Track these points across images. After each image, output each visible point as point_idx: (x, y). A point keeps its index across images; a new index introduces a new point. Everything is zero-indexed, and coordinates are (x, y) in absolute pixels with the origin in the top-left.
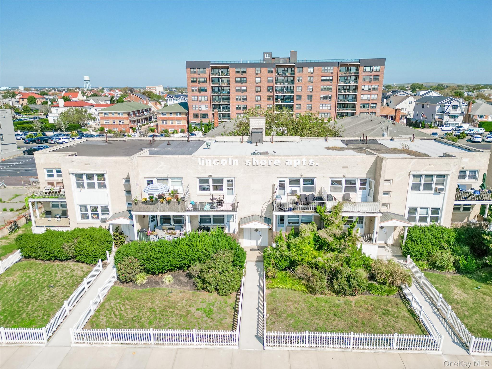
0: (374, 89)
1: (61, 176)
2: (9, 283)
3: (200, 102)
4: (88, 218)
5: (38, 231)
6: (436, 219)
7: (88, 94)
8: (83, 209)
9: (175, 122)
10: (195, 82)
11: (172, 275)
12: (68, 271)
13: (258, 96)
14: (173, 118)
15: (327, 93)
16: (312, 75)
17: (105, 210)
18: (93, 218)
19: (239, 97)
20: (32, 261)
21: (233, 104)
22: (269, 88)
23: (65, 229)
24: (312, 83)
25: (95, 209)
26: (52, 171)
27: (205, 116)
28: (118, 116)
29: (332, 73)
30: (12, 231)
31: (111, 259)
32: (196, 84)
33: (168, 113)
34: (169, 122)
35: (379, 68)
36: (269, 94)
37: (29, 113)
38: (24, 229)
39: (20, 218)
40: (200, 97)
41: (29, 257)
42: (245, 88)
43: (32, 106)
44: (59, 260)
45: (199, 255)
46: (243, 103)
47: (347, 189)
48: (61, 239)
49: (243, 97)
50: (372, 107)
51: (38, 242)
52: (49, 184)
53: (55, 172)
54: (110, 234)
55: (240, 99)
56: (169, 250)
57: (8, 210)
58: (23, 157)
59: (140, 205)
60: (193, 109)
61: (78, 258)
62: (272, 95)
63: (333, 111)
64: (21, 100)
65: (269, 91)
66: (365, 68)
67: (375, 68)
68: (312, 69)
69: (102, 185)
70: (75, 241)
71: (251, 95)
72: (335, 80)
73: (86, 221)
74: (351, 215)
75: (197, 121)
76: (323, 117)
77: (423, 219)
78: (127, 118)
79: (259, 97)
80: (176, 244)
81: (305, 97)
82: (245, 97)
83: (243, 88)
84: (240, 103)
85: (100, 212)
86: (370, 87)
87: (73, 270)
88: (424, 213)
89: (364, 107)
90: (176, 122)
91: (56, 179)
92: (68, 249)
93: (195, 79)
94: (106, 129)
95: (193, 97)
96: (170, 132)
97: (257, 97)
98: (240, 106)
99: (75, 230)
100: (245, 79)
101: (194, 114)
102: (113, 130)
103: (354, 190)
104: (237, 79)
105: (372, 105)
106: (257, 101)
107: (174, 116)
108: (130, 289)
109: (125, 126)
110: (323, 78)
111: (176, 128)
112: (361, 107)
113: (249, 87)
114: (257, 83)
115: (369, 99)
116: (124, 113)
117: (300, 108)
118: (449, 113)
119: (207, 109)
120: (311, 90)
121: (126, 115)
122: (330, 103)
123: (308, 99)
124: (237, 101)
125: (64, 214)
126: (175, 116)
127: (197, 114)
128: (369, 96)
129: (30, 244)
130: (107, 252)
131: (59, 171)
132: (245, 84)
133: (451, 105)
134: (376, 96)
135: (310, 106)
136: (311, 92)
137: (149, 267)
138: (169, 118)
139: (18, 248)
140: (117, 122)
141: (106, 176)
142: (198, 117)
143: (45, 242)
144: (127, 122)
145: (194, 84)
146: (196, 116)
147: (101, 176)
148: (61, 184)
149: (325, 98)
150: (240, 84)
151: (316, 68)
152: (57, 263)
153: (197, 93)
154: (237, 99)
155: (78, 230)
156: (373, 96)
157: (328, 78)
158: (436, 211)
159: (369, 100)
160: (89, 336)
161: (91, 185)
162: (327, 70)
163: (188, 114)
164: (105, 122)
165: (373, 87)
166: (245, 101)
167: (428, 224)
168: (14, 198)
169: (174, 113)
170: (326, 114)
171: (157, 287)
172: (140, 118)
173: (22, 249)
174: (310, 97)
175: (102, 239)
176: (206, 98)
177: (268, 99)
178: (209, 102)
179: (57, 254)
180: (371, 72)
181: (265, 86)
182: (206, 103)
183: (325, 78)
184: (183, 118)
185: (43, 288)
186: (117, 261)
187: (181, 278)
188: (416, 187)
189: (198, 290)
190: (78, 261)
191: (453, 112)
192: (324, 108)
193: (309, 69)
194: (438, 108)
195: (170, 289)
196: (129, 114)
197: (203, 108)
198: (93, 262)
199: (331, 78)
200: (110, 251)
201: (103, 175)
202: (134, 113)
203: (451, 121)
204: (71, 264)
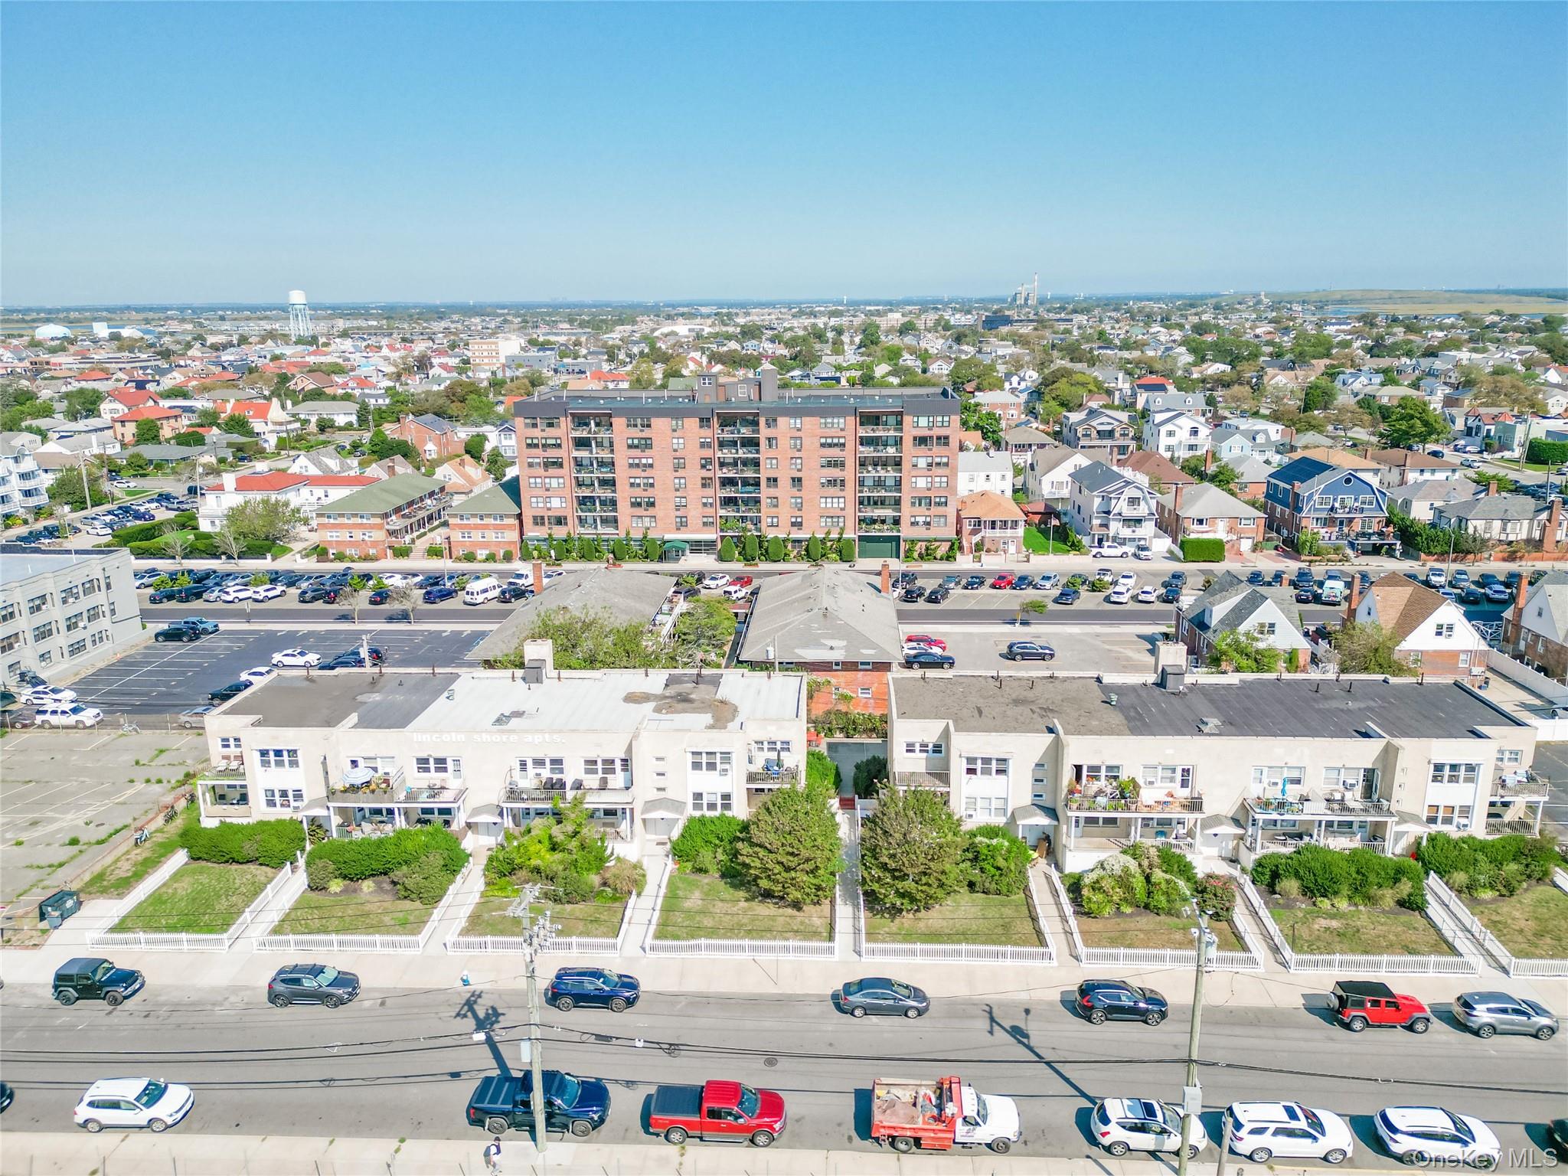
0: (938, 464)
1: (239, 746)
2: (179, 891)
3: (548, 490)
4: (275, 805)
5: (209, 823)
6: (727, 807)
7: (299, 381)
8: (269, 793)
9: (491, 536)
10: (536, 446)
11: (374, 882)
12: (249, 877)
13: (680, 478)
14: (486, 527)
15: (835, 473)
16: (798, 434)
17: (298, 795)
18: (282, 805)
19: (638, 481)
20: (204, 863)
21: (623, 494)
22: (703, 462)
23: (244, 821)
24: (799, 450)
25: (284, 794)
26: (228, 740)
27: (560, 521)
28: (359, 521)
29: (842, 430)
30: (170, 818)
31: (301, 862)
32: (539, 452)
33: (474, 516)
34: (476, 536)
35: (946, 419)
36: (705, 473)
37: (141, 472)
38: (184, 816)
39: (177, 799)
40: (547, 480)
41: (199, 859)
42: (650, 461)
43: (149, 451)
44: (238, 862)
45: (405, 856)
46: (645, 494)
47: (605, 771)
48: (240, 835)
49: (645, 481)
50: (939, 504)
51: (211, 839)
52: (224, 758)
53: (232, 742)
54: (303, 829)
55: (639, 485)
56: (370, 852)
57: (153, 781)
58: (155, 648)
59: (338, 793)
60: (532, 505)
61: (261, 860)
62: (712, 475)
63: (850, 511)
64: (118, 425)
65: (703, 466)
66: (916, 419)
67: (940, 419)
68: (798, 421)
69: (294, 763)
70: (258, 838)
71: (664, 475)
72: (850, 445)
73: (272, 809)
74: (596, 806)
75: (541, 532)
76: (829, 524)
77: (712, 806)
78: (380, 527)
79: (683, 481)
80: (380, 843)
81: (784, 482)
82: (651, 481)
83: (644, 461)
84: (638, 492)
85: (291, 798)
86: (930, 460)
87: (254, 876)
88: (712, 799)
89: (920, 505)
90: (494, 535)
91: (233, 751)
92: (249, 849)
93: (535, 441)
94: (331, 551)
95: (532, 480)
96: (479, 557)
97: (677, 481)
98: (639, 500)
99: (258, 823)
100: (649, 442)
101: (535, 518)
102: (348, 553)
103: (613, 771)
104: (630, 442)
105: (938, 500)
106: (677, 490)
107: (486, 521)
108: (321, 898)
109: (374, 544)
110: (823, 441)
111: (493, 549)
112: (913, 504)
113: (659, 456)
114: (675, 451)
115: (929, 485)
116: (374, 515)
117: (776, 506)
118: (1120, 514)
119: (564, 505)
120: (799, 467)
121: (378, 521)
122: (842, 494)
123: (794, 486)
124: (632, 489)
125: (244, 799)
126: (491, 521)
127: (542, 518)
128: (929, 479)
129: (201, 842)
130: (298, 853)
131: (237, 740)
132: (648, 452)
133: (1123, 497)
134: (944, 479)
135: (799, 500)
136: (799, 470)
137: (346, 872)
138: (476, 527)
139: (182, 847)
140: (358, 535)
141: (299, 753)
142: (543, 524)
143: (220, 839)
144: (380, 535)
145: (534, 451)
146: (539, 521)
147: (293, 753)
148: (240, 758)
149: (832, 483)
150: (636, 452)
151: (806, 419)
152: (235, 866)
153: (541, 471)
154: (632, 485)
155: (262, 824)
156: (937, 479)
157: (836, 441)
158: (726, 797)
159: (929, 489)
160: (271, 943)
161: (280, 764)
162: (833, 423)
163: (519, 516)
164: (329, 534)
165: (938, 460)
166: (650, 490)
167: (717, 813)
168: (157, 756)
169: (489, 516)
170: (835, 520)
171: (354, 895)
172: (413, 520)
173: (189, 848)
174: (797, 481)
175: (292, 836)
176: (561, 481)
177: (704, 486)
178: (568, 490)
179: (235, 855)
180: (930, 428)
181: (694, 455)
182: (561, 493)
183: (829, 441)
184: (509, 527)
185: (220, 896)
186: (308, 864)
187: (385, 885)
188: (696, 766)
189: (399, 899)
190: (261, 864)
191: (1128, 512)
192: (829, 505)
193: (792, 421)
194: (1097, 501)
195: (368, 898)
196: (386, 516)
197: (556, 503)
198: (279, 866)
199: (842, 441)
200: (303, 850)
201: (295, 751)
202: (397, 510)
203: (1126, 532)
204: (252, 867)
